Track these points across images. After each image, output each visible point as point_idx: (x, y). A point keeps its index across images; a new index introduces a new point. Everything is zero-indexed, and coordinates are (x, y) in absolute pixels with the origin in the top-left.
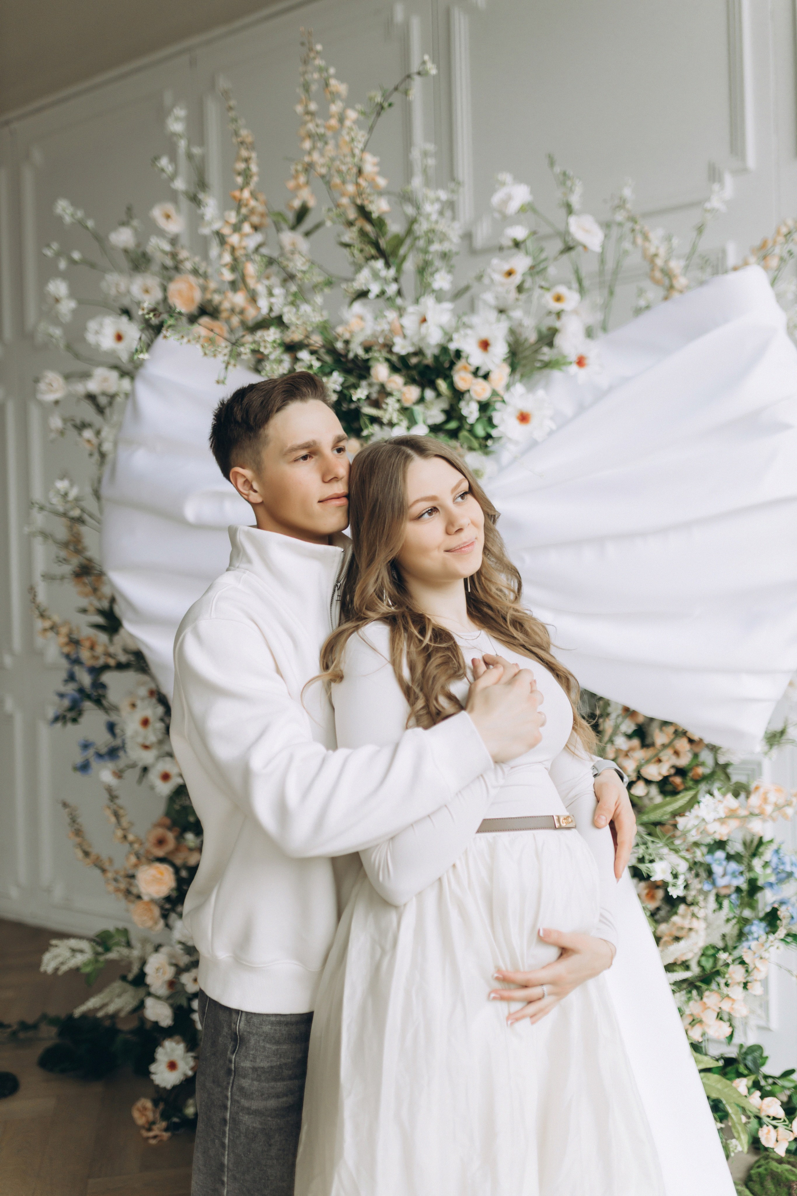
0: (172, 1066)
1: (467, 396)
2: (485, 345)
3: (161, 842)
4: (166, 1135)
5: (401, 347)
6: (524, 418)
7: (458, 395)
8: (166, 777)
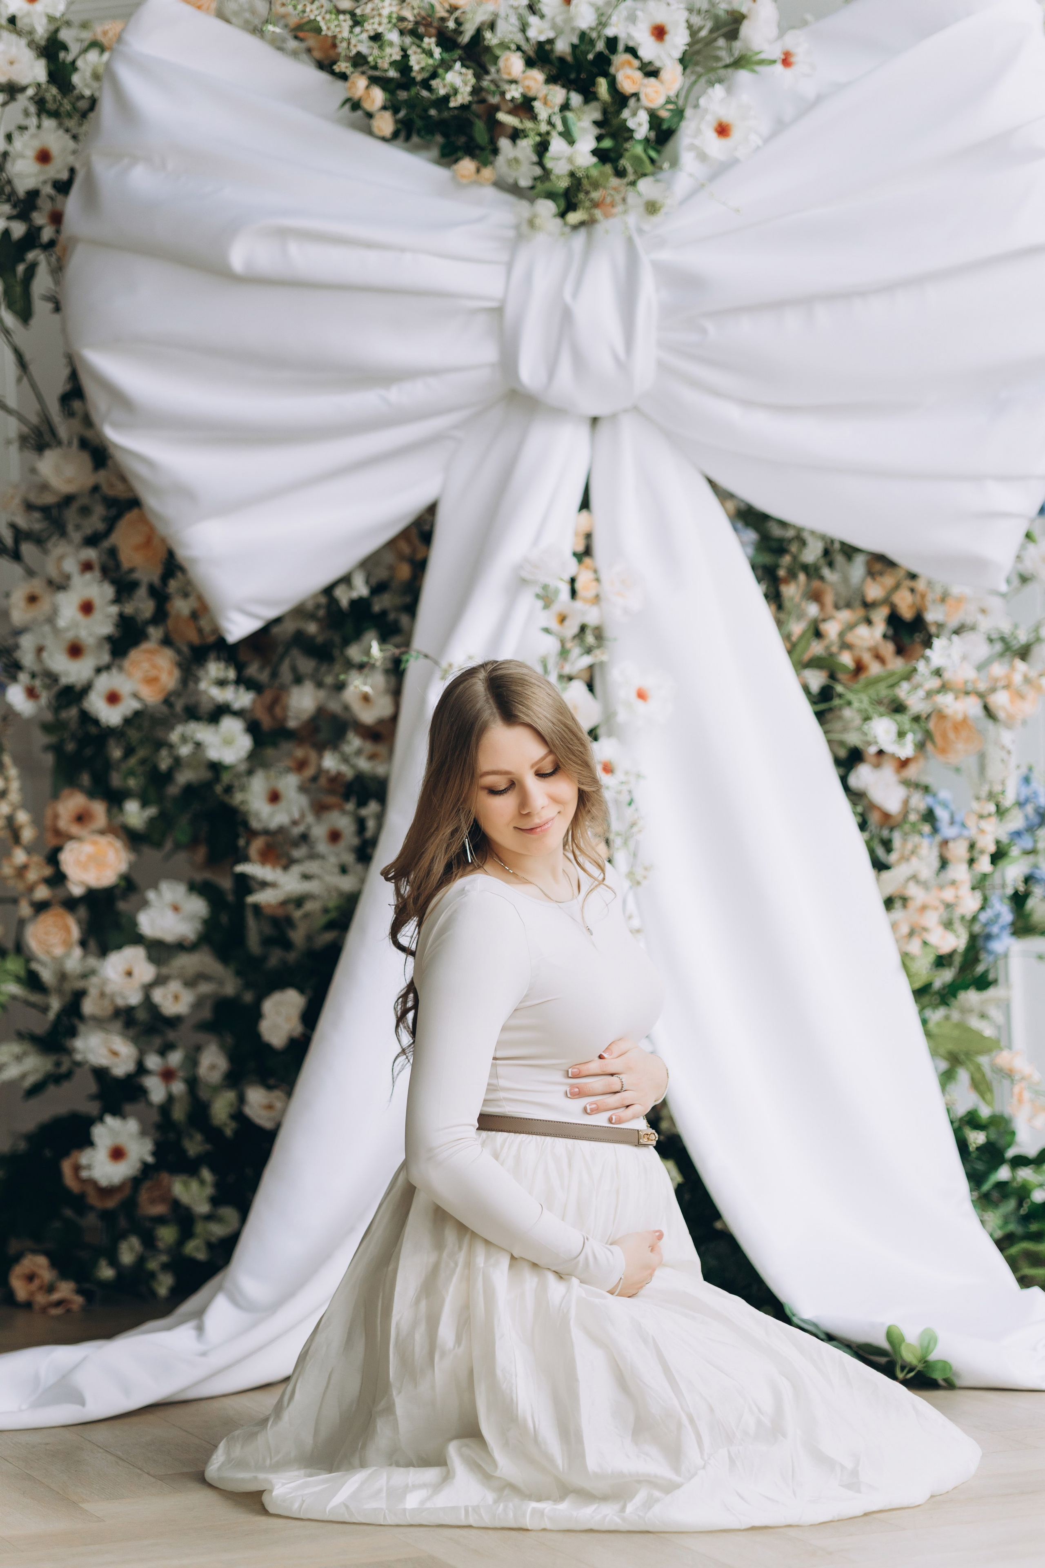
0: (117, 1154)
1: (632, 102)
2: (660, 32)
3: (81, 818)
4: (79, 1300)
5: (538, 31)
6: (723, 130)
7: (621, 100)
8: (113, 698)
